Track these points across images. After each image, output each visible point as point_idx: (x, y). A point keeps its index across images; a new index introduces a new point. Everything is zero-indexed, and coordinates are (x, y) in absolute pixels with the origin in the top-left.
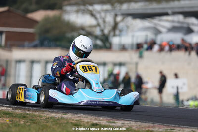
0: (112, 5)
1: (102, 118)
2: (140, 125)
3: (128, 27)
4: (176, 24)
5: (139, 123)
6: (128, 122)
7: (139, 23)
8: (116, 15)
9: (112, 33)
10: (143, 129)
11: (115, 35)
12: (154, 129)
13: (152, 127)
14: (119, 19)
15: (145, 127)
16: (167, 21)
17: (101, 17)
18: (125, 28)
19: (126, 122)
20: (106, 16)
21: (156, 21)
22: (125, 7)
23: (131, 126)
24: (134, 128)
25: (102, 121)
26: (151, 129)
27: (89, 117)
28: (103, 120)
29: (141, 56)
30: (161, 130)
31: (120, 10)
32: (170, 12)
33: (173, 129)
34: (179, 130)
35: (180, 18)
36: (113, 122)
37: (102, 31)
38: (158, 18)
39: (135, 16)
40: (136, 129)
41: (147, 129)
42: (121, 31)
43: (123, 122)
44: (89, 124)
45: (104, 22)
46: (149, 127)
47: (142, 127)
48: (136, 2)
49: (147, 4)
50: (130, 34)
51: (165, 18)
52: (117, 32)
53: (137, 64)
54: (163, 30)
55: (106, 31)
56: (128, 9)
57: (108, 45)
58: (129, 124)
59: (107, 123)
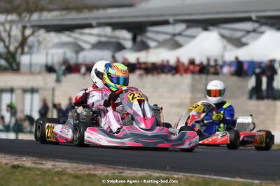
0: (19, 14)
1: (24, 159)
2: (76, 168)
3: (39, 43)
4: (103, 39)
5: (75, 165)
6: (61, 164)
7: (54, 37)
8: (24, 28)
9: (19, 51)
10: (82, 172)
11: (23, 53)
12: (97, 172)
13: (94, 169)
14: (28, 32)
15: (84, 170)
16: (91, 34)
17: (5, 31)
18: (36, 44)
19: (57, 163)
20: (11, 29)
21: (76, 34)
22: (35, 16)
23: (65, 169)
24: (69, 171)
25: (25, 163)
26: (93, 172)
27: (8, 157)
28: (27, 161)
29: (58, 81)
30: (106, 173)
31: (29, 21)
32: (94, 23)
33: (122, 173)
34: (131, 174)
35: (108, 30)
36: (41, 164)
37: (7, 47)
38: (78, 31)
39: (50, 28)
40: (72, 172)
41: (87, 172)
42: (30, 48)
43: (53, 163)
44: (8, 166)
45: (9, 36)
46: (89, 170)
47: (81, 170)
48: (50, 10)
49: (64, 12)
50: (44, 52)
51: (87, 31)
52: (26, 49)
53: (53, 90)
54: (87, 46)
55: (12, 48)
56: (39, 20)
57: (14, 66)
58: (63, 166)
59: (33, 165)
